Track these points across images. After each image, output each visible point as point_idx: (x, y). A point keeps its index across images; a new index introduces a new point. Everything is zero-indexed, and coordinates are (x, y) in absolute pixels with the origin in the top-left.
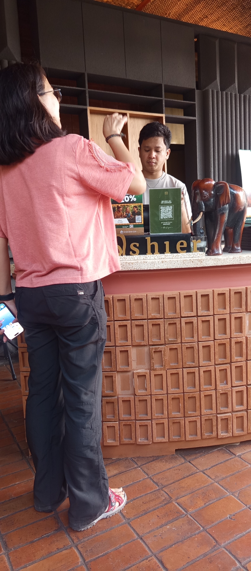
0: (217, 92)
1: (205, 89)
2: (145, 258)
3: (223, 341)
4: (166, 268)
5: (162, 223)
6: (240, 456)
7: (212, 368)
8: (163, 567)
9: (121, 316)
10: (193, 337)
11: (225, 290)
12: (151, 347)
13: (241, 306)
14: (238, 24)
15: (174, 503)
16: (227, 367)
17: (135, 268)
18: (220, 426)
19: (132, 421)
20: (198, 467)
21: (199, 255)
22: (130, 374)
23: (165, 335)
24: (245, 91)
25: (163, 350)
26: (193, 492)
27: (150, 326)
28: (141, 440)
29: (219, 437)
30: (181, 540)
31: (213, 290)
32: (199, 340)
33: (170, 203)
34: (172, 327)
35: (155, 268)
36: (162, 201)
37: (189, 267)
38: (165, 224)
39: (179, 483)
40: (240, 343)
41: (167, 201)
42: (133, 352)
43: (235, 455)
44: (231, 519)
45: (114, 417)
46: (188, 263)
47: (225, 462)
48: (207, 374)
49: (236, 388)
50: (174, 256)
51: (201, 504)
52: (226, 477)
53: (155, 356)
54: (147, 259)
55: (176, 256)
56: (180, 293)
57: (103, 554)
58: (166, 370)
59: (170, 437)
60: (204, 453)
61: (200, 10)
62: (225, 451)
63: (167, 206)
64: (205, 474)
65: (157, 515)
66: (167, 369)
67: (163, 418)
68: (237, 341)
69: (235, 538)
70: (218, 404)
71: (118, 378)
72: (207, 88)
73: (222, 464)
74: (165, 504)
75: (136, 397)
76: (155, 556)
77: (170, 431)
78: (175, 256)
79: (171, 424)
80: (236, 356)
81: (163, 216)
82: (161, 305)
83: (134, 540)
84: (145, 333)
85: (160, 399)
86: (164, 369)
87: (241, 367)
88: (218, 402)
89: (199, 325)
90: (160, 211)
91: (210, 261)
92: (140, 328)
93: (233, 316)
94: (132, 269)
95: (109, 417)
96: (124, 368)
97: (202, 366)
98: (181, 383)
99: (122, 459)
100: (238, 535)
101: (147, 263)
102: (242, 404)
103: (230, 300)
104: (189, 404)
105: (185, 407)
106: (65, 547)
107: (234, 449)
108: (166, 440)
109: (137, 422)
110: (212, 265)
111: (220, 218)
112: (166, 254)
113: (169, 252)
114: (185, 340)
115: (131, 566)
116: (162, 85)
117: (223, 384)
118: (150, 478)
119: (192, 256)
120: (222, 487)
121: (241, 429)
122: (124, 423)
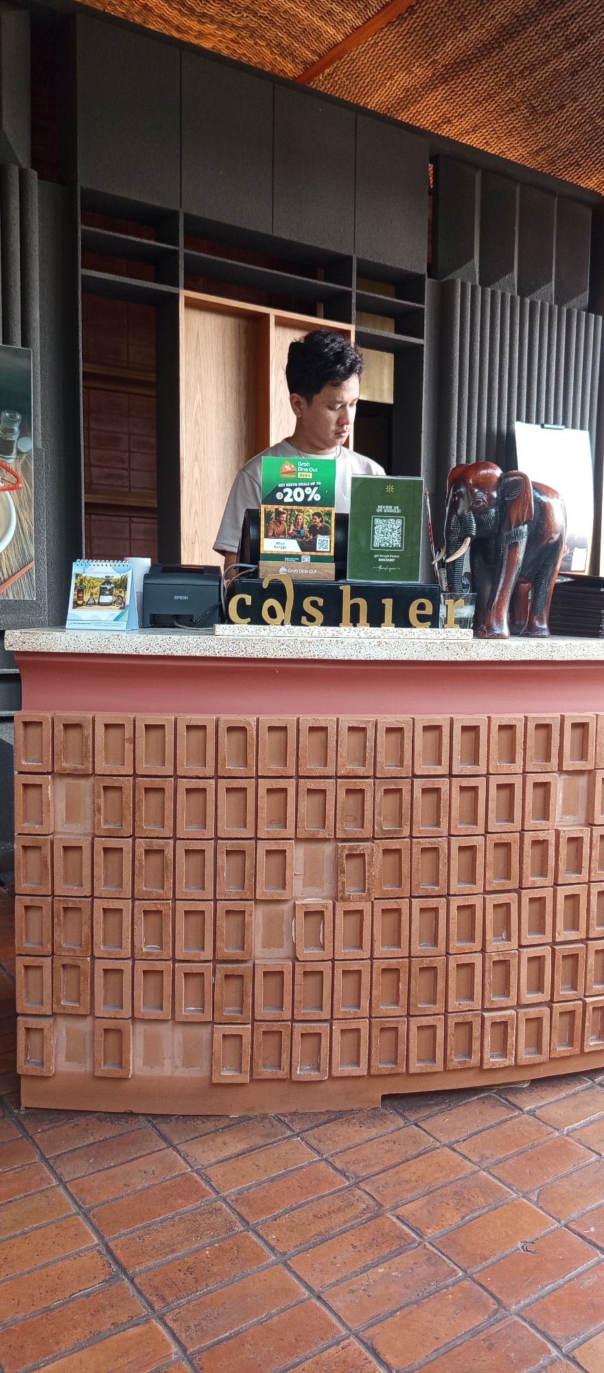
0: (474, 288)
1: (446, 279)
2: (336, 633)
3: (505, 838)
4: (388, 659)
5: (376, 556)
6: (532, 1113)
7: (477, 901)
8: (379, 1362)
9: (273, 767)
10: (438, 824)
11: (515, 719)
12: (340, 844)
13: (548, 758)
14: (519, 145)
15: (389, 1215)
16: (511, 899)
17: (316, 653)
18: (487, 1040)
19: (285, 1023)
20: (437, 1136)
21: (459, 635)
22: (286, 907)
23: (374, 817)
24: (533, 293)
25: (367, 852)
26: (432, 1192)
27: (342, 795)
28: (302, 1072)
29: (485, 1067)
30: (414, 1298)
31: (489, 718)
32: (452, 833)
33: (398, 511)
34: (392, 798)
35: (361, 657)
36: (379, 507)
37: (439, 659)
38: (383, 560)
39: (397, 1173)
40: (540, 844)
41: (391, 507)
42: (298, 855)
43: (521, 1110)
44: (528, 1251)
45: (241, 1012)
46: (438, 650)
47: (499, 1124)
48: (465, 914)
49: (528, 949)
50: (402, 634)
51: (453, 1218)
52: (506, 1159)
53: (350, 867)
54: (341, 636)
55: (408, 633)
56: (413, 719)
57: (228, 1334)
58: (372, 902)
59: (372, 1064)
60: (450, 1106)
61: (436, 105)
62: (497, 1100)
63: (389, 518)
64: (455, 1151)
65: (352, 1245)
66: (375, 899)
67: (358, 1018)
68: (536, 837)
69: (541, 1292)
70: (487, 986)
71: (258, 917)
72: (450, 277)
73: (493, 1130)
74: (369, 1220)
75: (297, 963)
76: (357, 1336)
77: (373, 1049)
78: (404, 634)
79: (375, 1032)
80: (533, 875)
81: (378, 540)
82: (370, 744)
83: (303, 1302)
84: (329, 811)
85: (354, 971)
86: (368, 899)
87: (541, 900)
88: (487, 981)
89: (453, 796)
90: (374, 530)
91: (486, 650)
92: (317, 798)
93: (531, 779)
94: (309, 656)
95: (230, 1011)
96: (275, 893)
97: (455, 895)
98: (405, 932)
99: (253, 1118)
100: (546, 1286)
101: (344, 645)
102: (540, 988)
103: (525, 742)
104: (420, 984)
105: (412, 992)
106: (132, 1319)
107: (518, 1095)
108: (361, 1070)
109: (296, 1025)
110: (491, 659)
111: (509, 554)
112: (384, 628)
113: (392, 623)
114: (420, 831)
115: (301, 1362)
116: (352, 257)
117: (500, 941)
118: (326, 1160)
119: (445, 636)
120: (500, 1180)
121: (534, 1049)
122: (264, 1027)
